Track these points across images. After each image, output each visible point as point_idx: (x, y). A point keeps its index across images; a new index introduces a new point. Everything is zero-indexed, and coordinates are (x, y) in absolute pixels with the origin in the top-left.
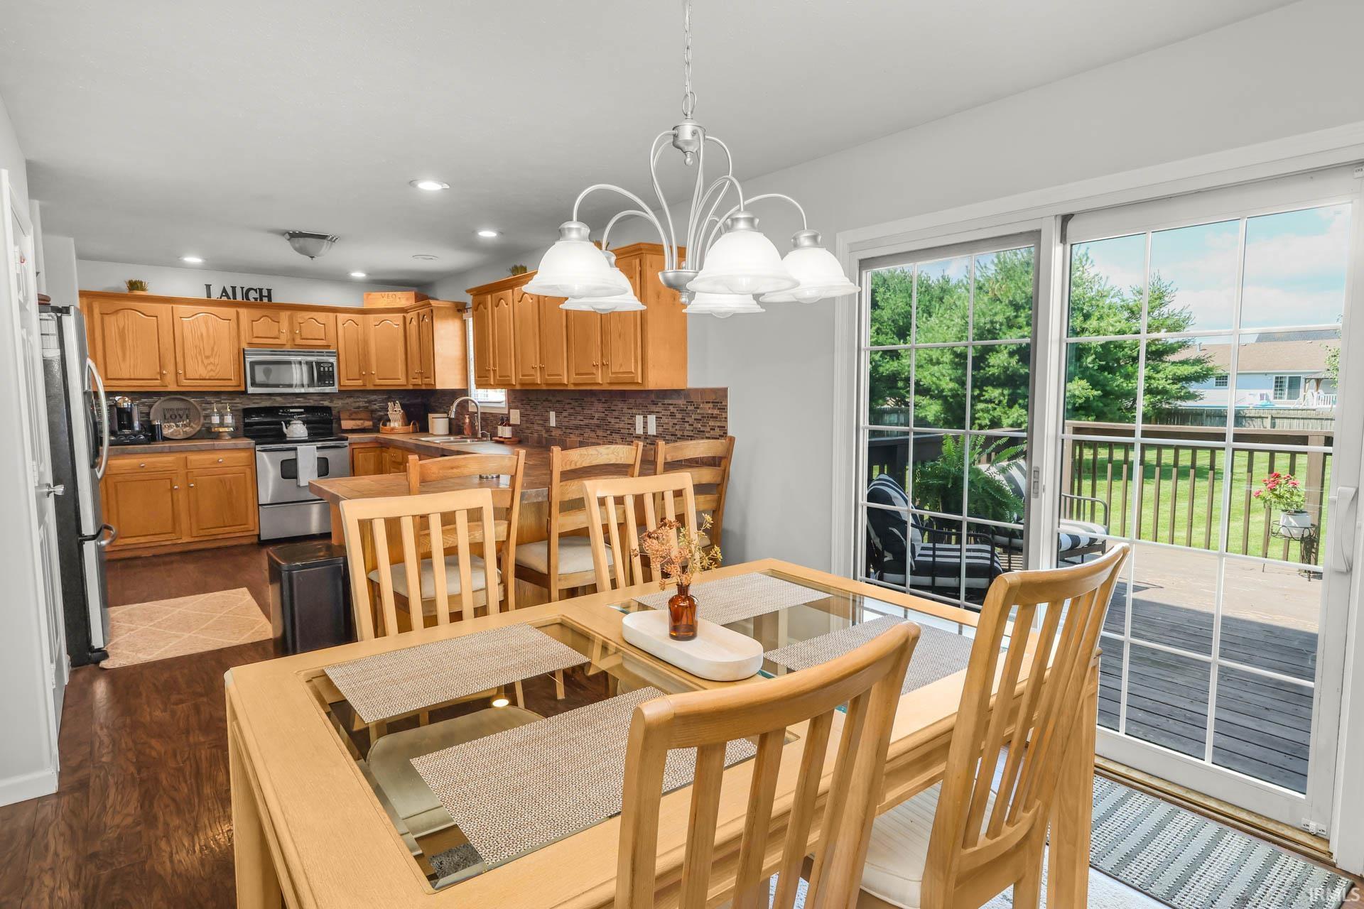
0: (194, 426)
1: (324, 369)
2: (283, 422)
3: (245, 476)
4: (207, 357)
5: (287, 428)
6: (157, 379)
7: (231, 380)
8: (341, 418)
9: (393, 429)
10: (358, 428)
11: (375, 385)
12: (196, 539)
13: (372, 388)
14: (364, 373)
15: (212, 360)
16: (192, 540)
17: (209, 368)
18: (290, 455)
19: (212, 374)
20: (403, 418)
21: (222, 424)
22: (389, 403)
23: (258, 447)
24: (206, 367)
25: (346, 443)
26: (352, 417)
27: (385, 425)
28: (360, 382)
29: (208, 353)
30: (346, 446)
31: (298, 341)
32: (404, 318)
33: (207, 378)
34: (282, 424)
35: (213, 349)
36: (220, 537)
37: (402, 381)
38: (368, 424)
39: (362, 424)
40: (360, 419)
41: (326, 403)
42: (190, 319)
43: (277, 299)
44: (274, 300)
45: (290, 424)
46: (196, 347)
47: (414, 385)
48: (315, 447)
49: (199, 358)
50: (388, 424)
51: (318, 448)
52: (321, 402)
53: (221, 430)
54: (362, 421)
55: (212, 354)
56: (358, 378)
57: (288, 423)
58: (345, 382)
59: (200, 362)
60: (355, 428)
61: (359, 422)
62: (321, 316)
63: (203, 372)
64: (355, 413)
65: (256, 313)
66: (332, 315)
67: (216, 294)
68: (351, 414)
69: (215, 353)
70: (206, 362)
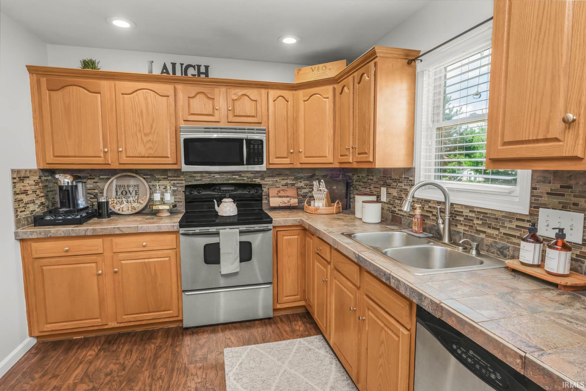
0: (141, 202)
1: (254, 146)
2: (215, 200)
3: (170, 259)
4: (146, 135)
5: (218, 206)
6: (100, 157)
7: (168, 157)
8: (270, 195)
9: (317, 209)
10: (284, 205)
11: (301, 163)
12: (122, 325)
13: (299, 166)
14: (292, 151)
15: (150, 137)
16: (118, 325)
17: (149, 145)
18: (212, 240)
19: (151, 152)
20: (327, 198)
21: (162, 202)
22: (314, 183)
23: (182, 231)
24: (145, 146)
25: (270, 226)
26: (279, 194)
27: (309, 204)
28: (287, 161)
29: (147, 131)
30: (271, 230)
31: (231, 119)
32: (334, 89)
33: (146, 155)
34: (214, 202)
35: (152, 126)
36: (144, 323)
37: (330, 159)
38: (294, 201)
39: (289, 202)
40: (287, 197)
41: (258, 181)
42: (131, 95)
43: (213, 74)
44: (211, 76)
45: (221, 202)
46: (136, 124)
47: (341, 163)
48: (238, 230)
49: (139, 135)
50: (312, 202)
51: (241, 232)
52: (254, 180)
53: (160, 207)
54: (288, 199)
55: (151, 132)
56: (286, 156)
57: (219, 202)
58: (273, 160)
59: (139, 138)
60: (281, 205)
61: (286, 200)
62: (253, 93)
63: (141, 150)
64: (283, 190)
65: (193, 90)
66: (263, 91)
67: (157, 71)
68: (279, 192)
69: (153, 130)
70: (145, 139)
